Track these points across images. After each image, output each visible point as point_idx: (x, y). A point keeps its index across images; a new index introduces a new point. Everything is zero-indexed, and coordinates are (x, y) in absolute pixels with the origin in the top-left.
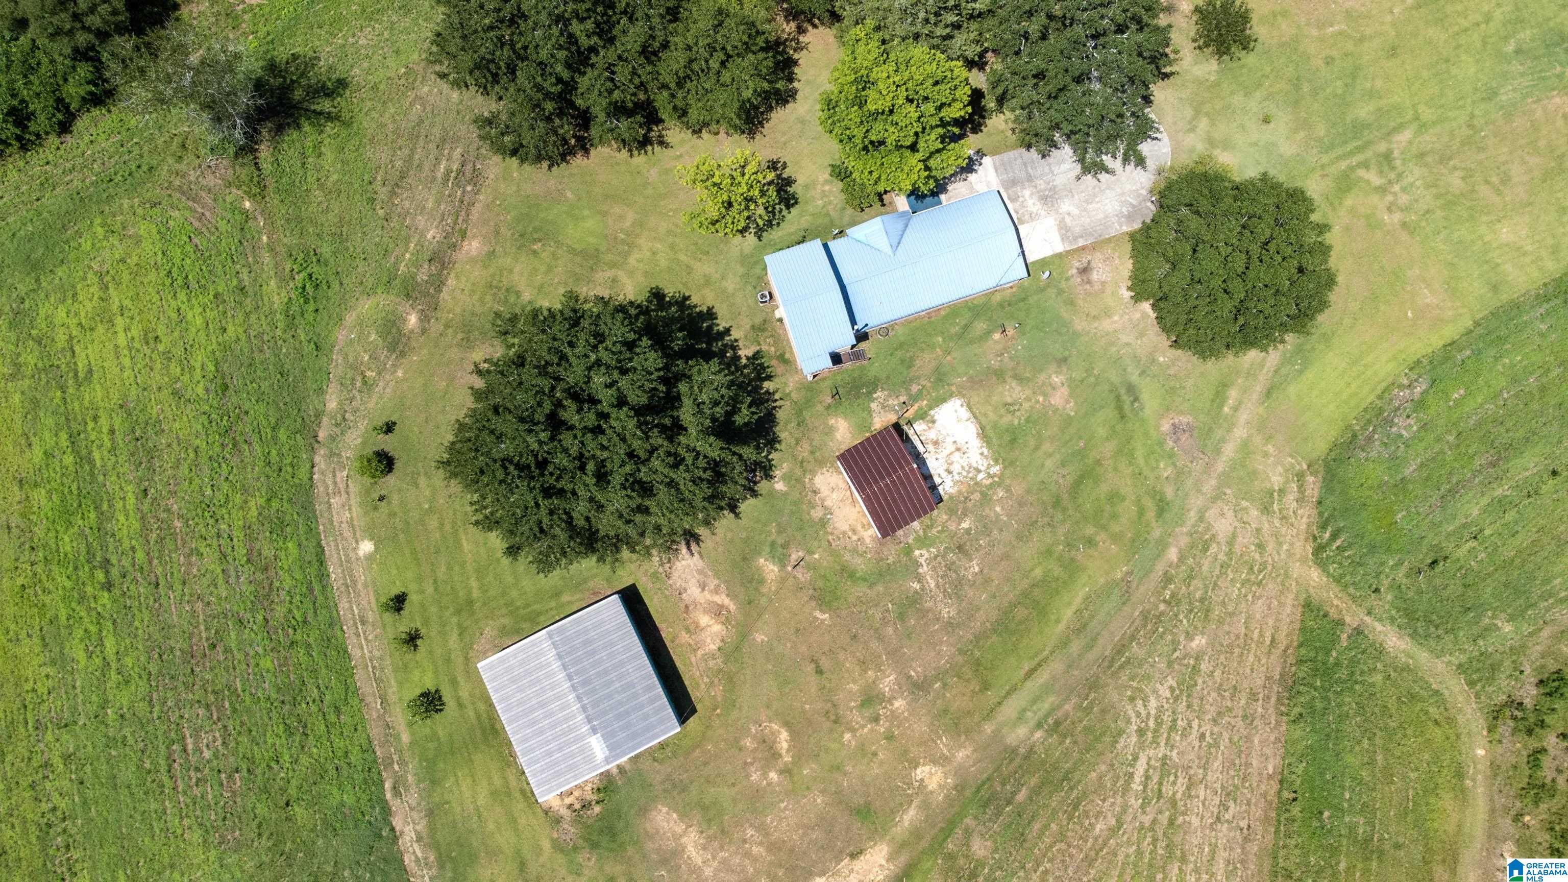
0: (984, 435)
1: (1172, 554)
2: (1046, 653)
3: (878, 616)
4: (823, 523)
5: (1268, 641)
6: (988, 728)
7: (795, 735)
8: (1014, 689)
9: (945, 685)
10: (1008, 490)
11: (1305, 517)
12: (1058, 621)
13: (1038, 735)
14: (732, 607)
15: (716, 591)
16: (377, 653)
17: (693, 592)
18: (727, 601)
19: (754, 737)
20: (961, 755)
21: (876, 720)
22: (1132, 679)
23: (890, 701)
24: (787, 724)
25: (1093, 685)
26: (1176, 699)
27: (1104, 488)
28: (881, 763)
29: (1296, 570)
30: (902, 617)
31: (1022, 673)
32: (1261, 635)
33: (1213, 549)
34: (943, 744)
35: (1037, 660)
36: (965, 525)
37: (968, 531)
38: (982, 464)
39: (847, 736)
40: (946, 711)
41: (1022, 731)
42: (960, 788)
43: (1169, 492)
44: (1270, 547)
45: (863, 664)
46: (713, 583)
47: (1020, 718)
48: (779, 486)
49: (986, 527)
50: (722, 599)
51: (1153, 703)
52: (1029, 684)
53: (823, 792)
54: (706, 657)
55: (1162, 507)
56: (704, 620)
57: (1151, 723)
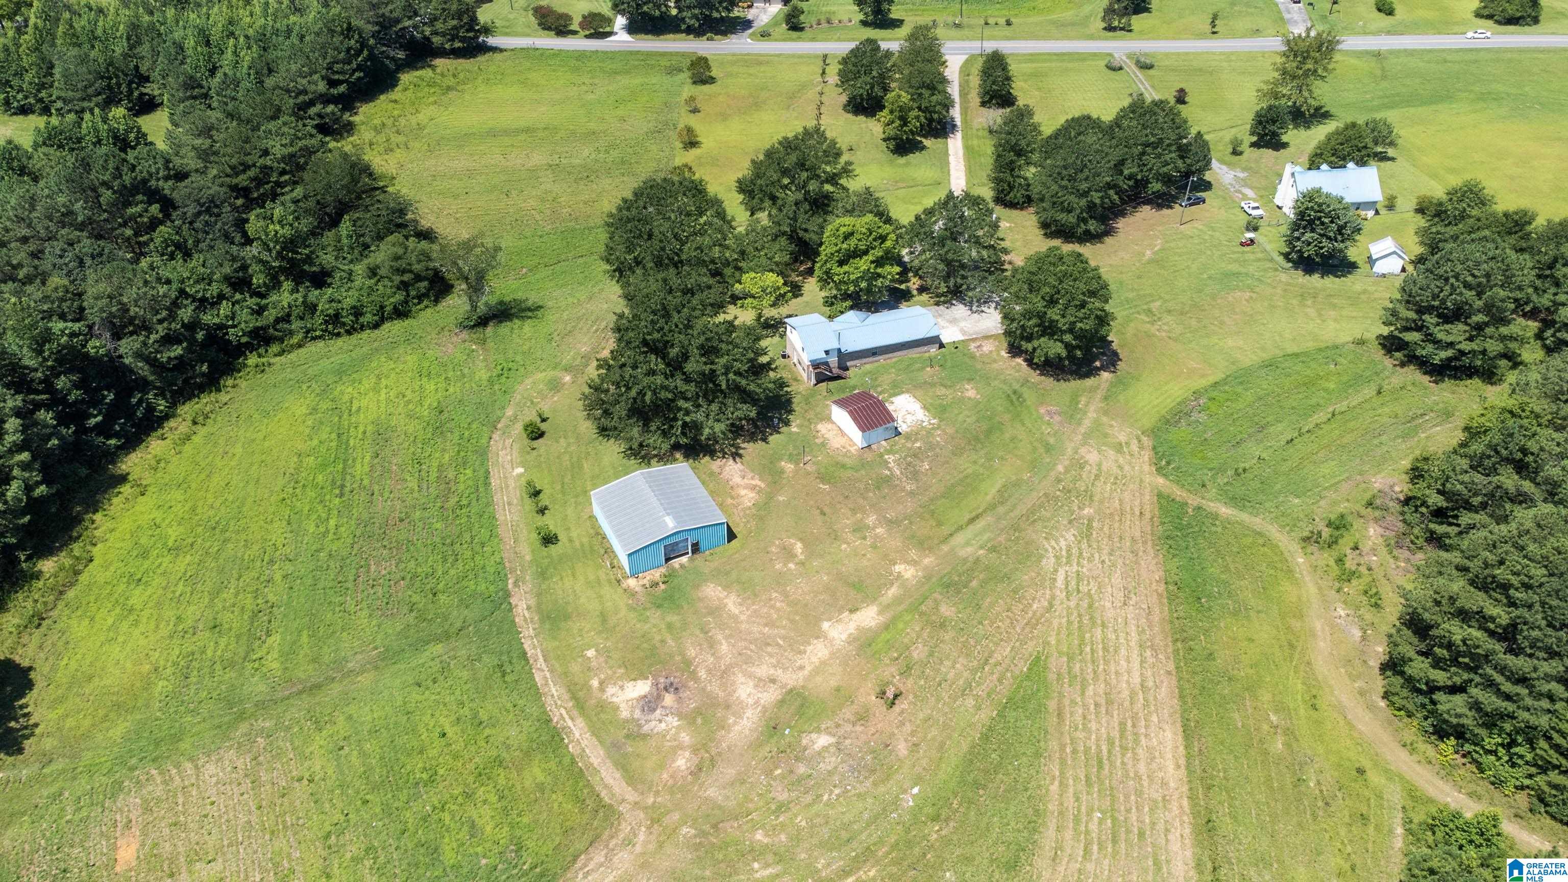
0: (925, 407)
1: (1060, 468)
2: (980, 510)
3: (862, 487)
4: (823, 445)
5: (1138, 513)
6: (945, 548)
7: (806, 545)
8: (960, 528)
9: (911, 523)
10: (944, 430)
11: (1147, 455)
12: (986, 494)
13: (981, 552)
14: (763, 485)
15: (752, 478)
16: (515, 518)
17: (737, 480)
18: (759, 483)
19: (778, 546)
20: (926, 561)
21: (864, 538)
22: (1046, 527)
23: (874, 529)
24: (801, 540)
25: (1016, 528)
26: (1080, 542)
27: (1007, 436)
28: (869, 560)
29: (1147, 479)
30: (878, 488)
31: (966, 519)
32: (1132, 509)
33: (1088, 468)
34: (913, 554)
35: (974, 514)
36: (918, 445)
37: (920, 448)
38: (926, 419)
39: (844, 546)
40: (913, 537)
41: (969, 550)
42: (928, 578)
43: (1052, 440)
44: (1127, 468)
45: (854, 511)
46: (751, 475)
47: (968, 543)
48: (794, 429)
49: (932, 447)
50: (757, 482)
51: (1063, 543)
52: (971, 527)
53: (828, 574)
54: (743, 510)
55: (1048, 448)
56: (743, 492)
57: (1064, 553)
